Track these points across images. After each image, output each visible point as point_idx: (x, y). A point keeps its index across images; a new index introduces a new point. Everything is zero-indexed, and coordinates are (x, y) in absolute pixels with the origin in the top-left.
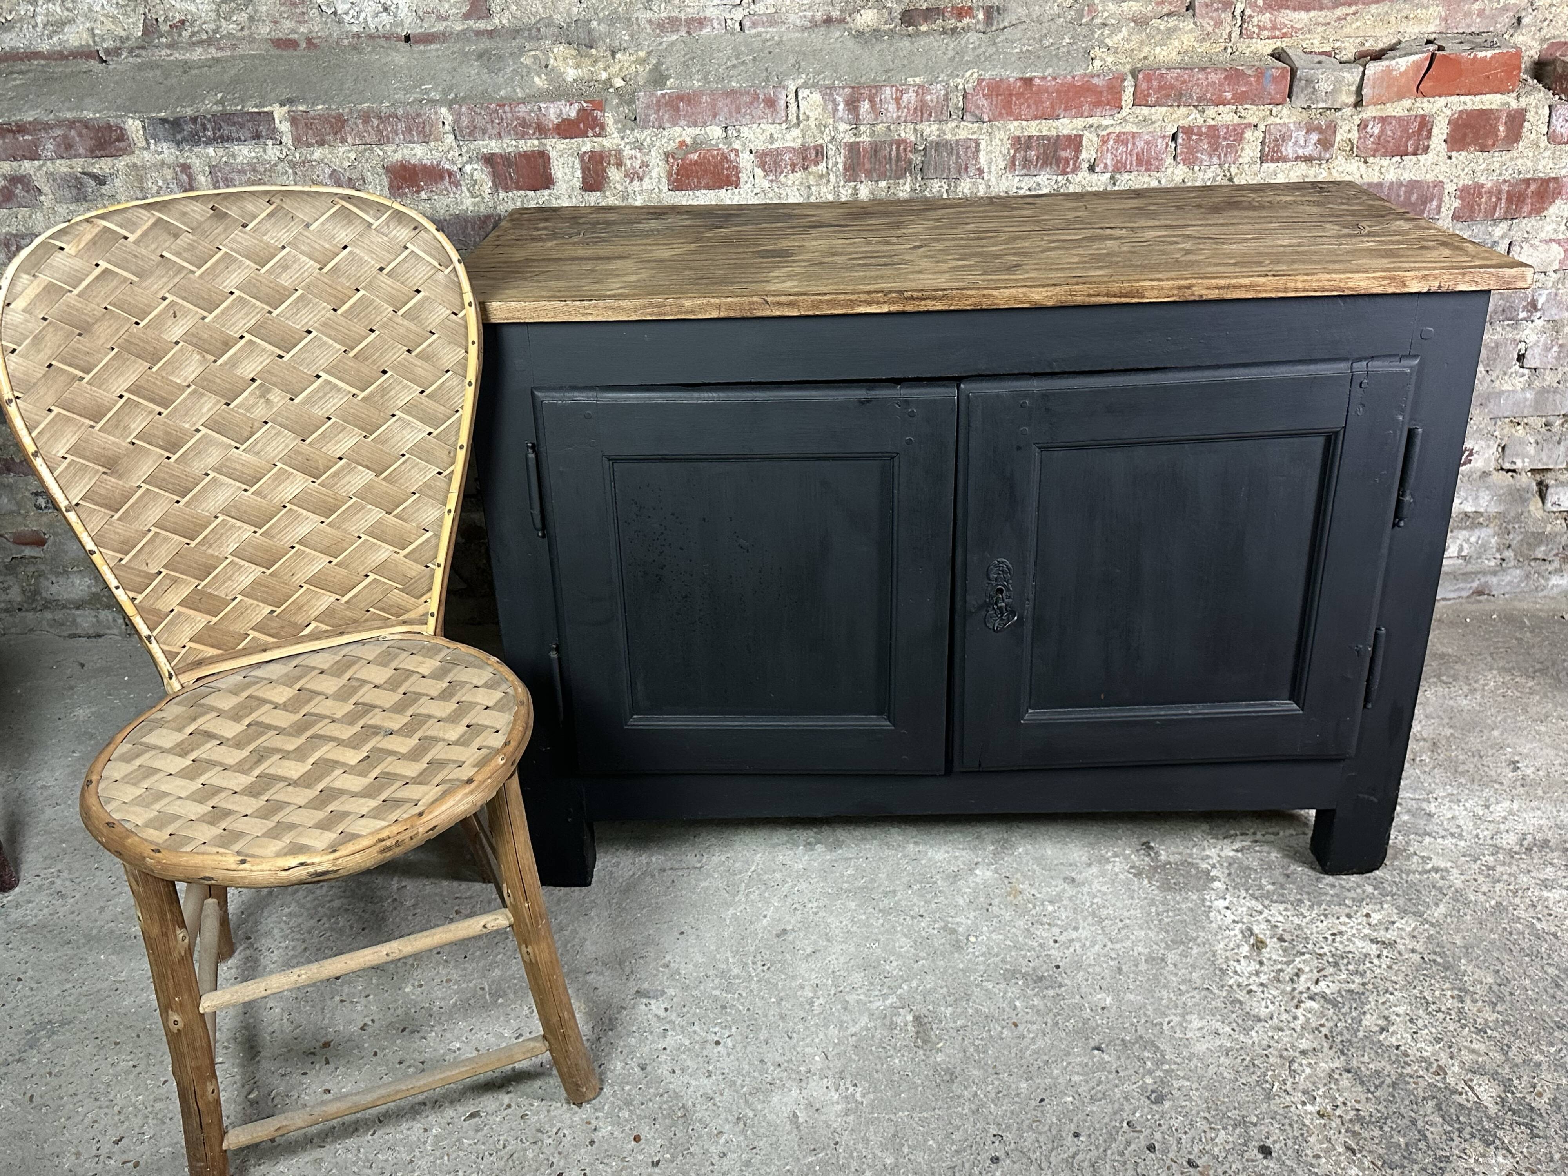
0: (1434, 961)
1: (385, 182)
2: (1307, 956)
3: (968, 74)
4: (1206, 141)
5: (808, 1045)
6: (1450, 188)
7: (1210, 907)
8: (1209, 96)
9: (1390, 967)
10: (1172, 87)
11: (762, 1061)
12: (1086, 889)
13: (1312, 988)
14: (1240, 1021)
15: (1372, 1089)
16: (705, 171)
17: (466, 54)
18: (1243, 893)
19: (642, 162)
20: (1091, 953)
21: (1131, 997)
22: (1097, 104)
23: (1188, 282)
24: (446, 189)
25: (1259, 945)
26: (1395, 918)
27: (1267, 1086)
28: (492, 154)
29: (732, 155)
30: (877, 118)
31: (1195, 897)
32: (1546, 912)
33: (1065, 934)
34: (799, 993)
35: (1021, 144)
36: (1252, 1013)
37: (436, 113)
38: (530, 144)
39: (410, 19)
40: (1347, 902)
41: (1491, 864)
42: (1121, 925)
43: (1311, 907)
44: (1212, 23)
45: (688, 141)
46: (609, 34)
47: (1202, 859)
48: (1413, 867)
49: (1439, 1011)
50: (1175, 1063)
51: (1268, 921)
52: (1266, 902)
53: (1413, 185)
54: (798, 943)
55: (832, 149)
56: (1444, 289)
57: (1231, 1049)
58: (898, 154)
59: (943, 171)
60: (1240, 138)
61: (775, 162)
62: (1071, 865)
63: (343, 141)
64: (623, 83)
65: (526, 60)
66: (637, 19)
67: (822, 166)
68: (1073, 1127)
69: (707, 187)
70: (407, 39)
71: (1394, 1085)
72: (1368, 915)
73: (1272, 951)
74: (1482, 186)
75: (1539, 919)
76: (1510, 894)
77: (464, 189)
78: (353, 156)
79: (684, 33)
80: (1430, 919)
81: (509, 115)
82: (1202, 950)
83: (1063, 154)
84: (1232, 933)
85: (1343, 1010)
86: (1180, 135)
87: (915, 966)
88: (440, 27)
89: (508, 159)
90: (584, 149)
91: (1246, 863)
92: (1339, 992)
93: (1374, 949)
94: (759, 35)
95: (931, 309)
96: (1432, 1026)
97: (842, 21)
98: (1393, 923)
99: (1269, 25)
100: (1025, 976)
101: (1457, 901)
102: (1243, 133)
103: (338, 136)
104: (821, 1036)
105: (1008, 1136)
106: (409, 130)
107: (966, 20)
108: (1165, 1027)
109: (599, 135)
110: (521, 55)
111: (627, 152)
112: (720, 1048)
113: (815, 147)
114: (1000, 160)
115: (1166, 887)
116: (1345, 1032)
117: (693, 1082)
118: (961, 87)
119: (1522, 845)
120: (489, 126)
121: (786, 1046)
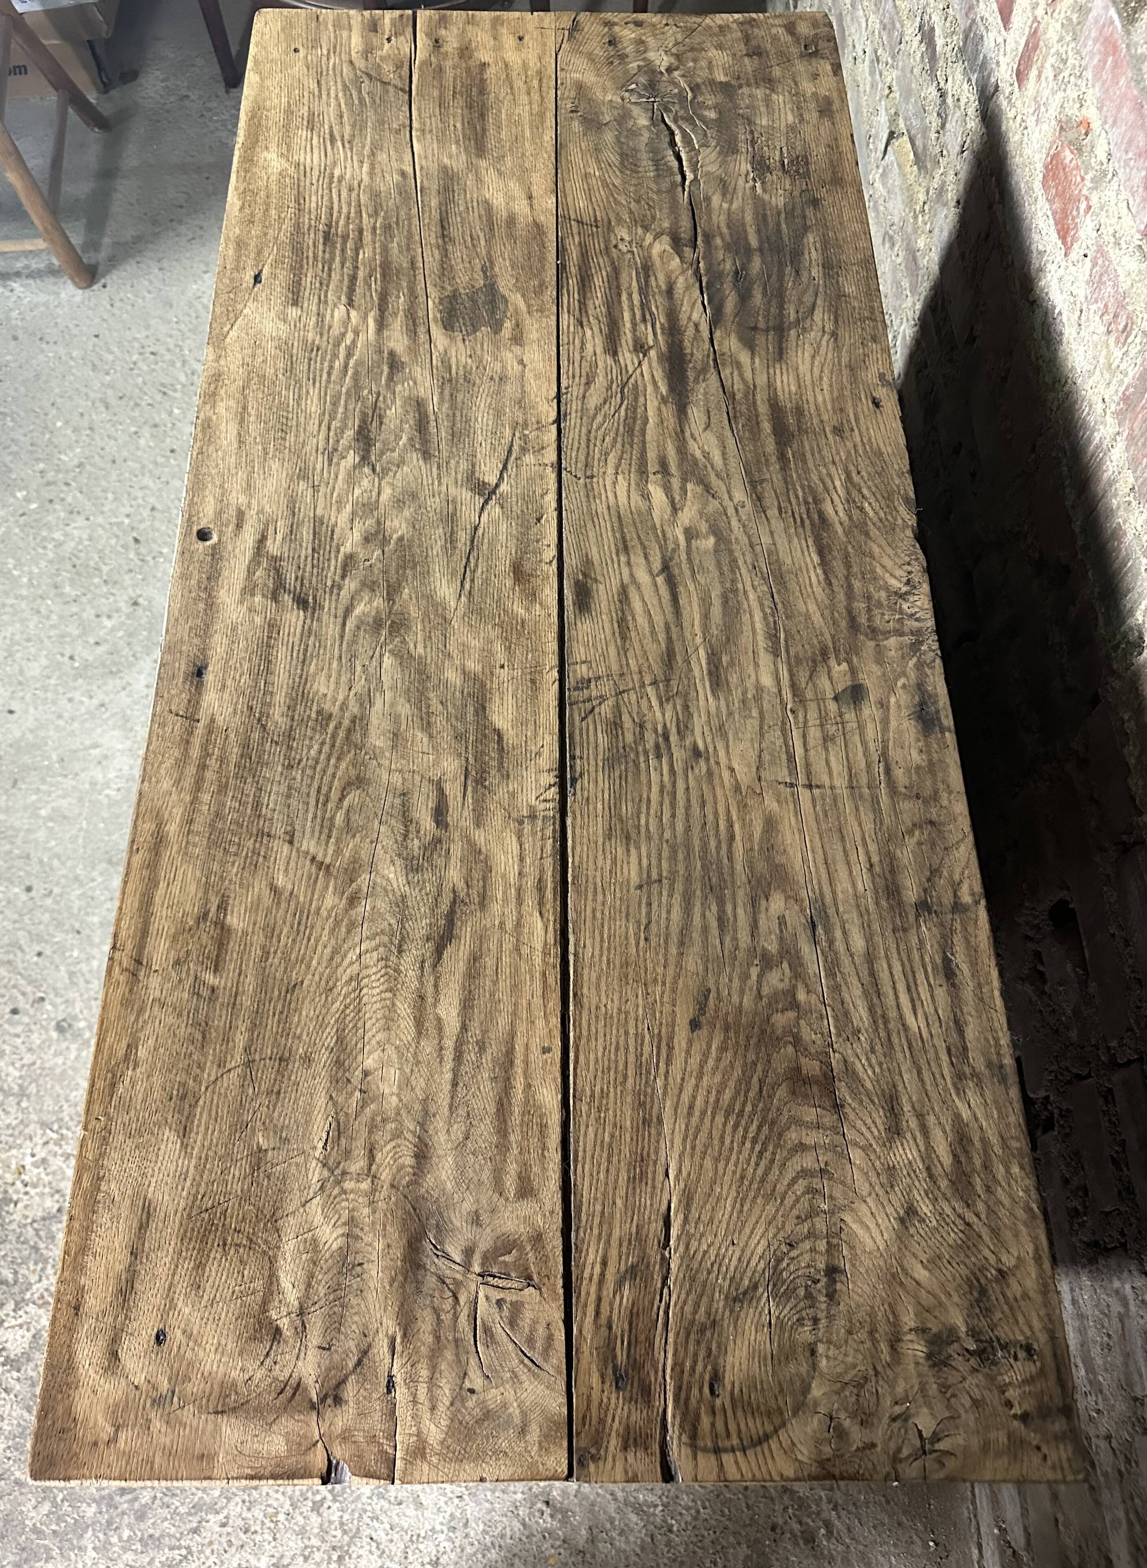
15: (35, 1225)
27: (55, 1127)
68: (48, 952)
71: (36, 1249)
75: (223, 1525)
76: (270, 1510)
105: (49, 901)
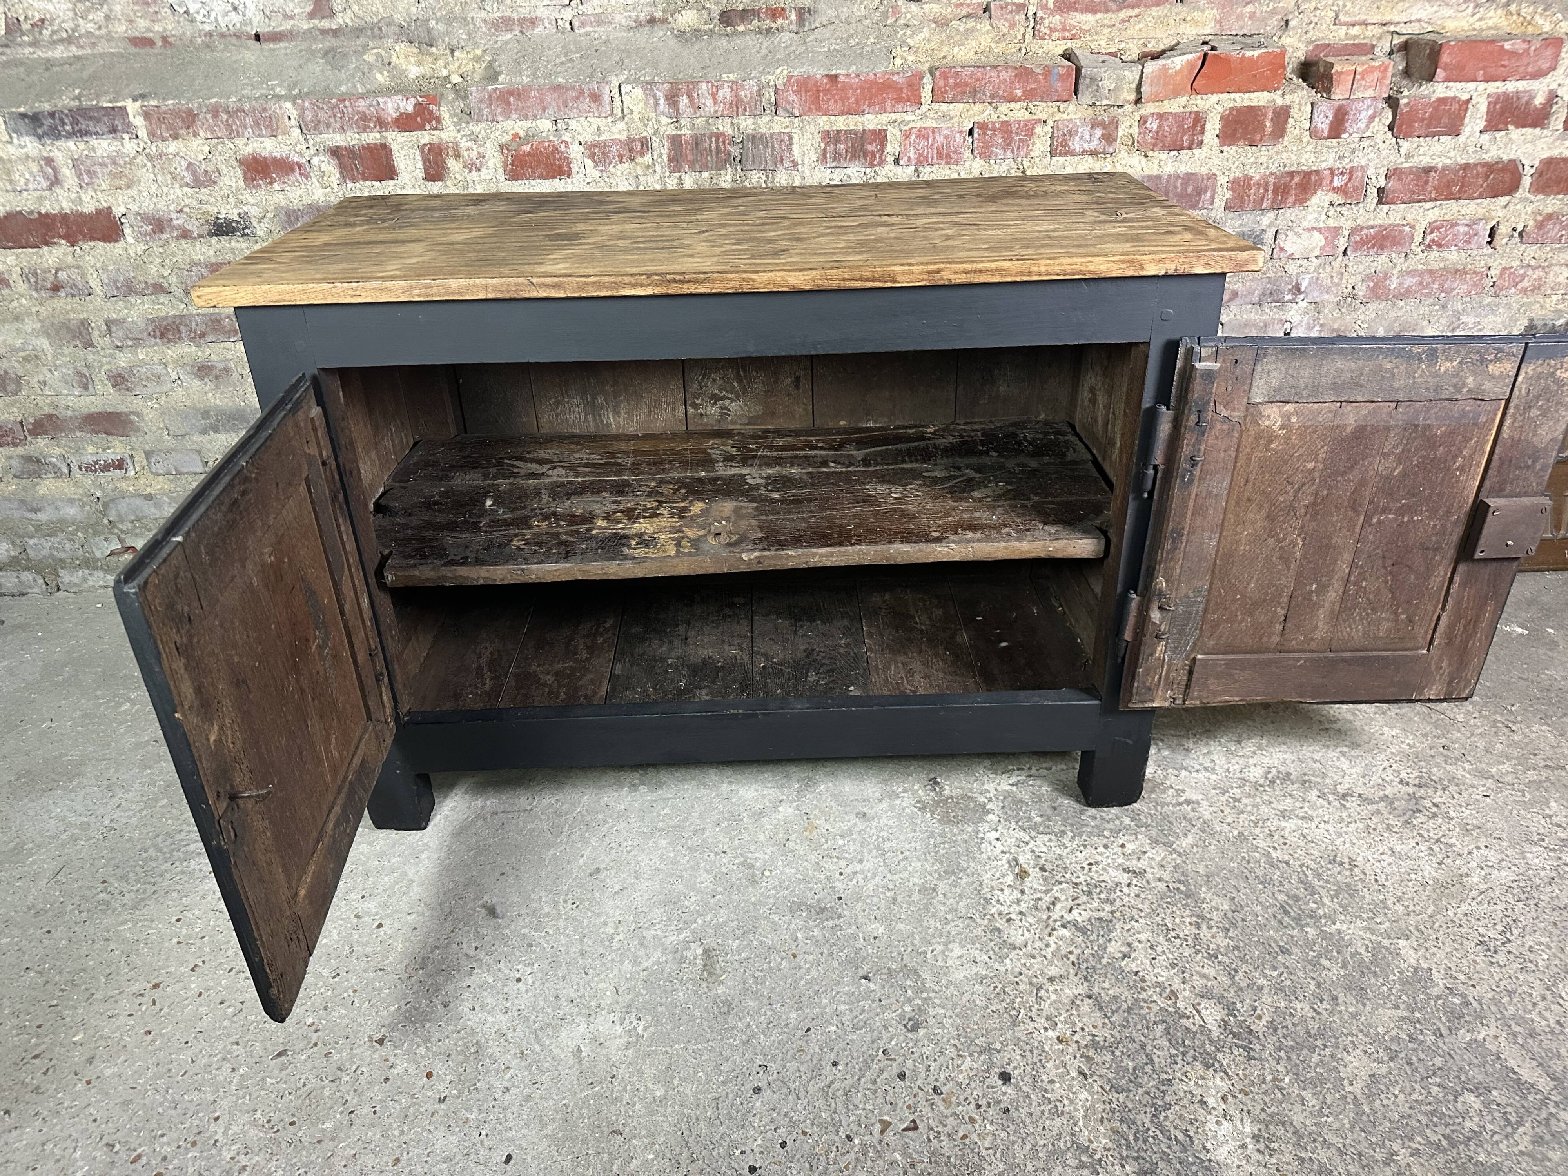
0: (1178, 889)
1: (240, 174)
2: (1064, 885)
3: (778, 71)
4: (1000, 136)
5: (601, 981)
6: (1222, 180)
7: (983, 839)
8: (1001, 93)
9: (1137, 896)
10: (966, 84)
11: (557, 997)
12: (874, 824)
13: (1066, 916)
14: (997, 949)
15: (1109, 1014)
16: (539, 161)
17: (313, 52)
18: (1013, 825)
19: (479, 153)
20: (871, 886)
21: (901, 926)
22: (898, 100)
23: (937, 266)
24: (297, 181)
25: (1022, 875)
26: (1147, 848)
27: (1014, 1013)
28: (338, 147)
29: (563, 146)
30: (695, 113)
31: (970, 829)
32: (1282, 841)
33: (850, 867)
34: (602, 930)
35: (831, 138)
36: (1009, 941)
37: (281, 108)
38: (372, 137)
39: (258, 18)
40: (1105, 833)
41: (1237, 796)
42: (901, 857)
43: (1073, 838)
44: (1007, 25)
45: (522, 134)
46: (448, 33)
47: (981, 793)
48: (1168, 800)
49: (1178, 937)
50: (934, 991)
51: (1033, 851)
52: (1033, 834)
53: (1189, 177)
54: (608, 880)
55: (656, 142)
56: (1180, 272)
57: (986, 977)
58: (717, 146)
59: (760, 163)
60: (1030, 133)
61: (603, 153)
62: (864, 801)
63: (196, 134)
64: (460, 80)
65: (369, 57)
66: (473, 18)
67: (647, 158)
68: (833, 1057)
69: (541, 177)
70: (257, 37)
71: (1129, 1010)
72: (1123, 846)
73: (1034, 880)
74: (1251, 178)
75: (1275, 848)
76: (1252, 824)
77: (314, 180)
78: (206, 149)
79: (517, 33)
80: (1178, 849)
81: (350, 109)
82: (970, 879)
83: (870, 148)
84: (1000, 863)
85: (1091, 938)
86: (976, 130)
87: (712, 901)
88: (287, 26)
89: (353, 152)
90: (423, 142)
91: (1019, 796)
92: (1089, 920)
93: (1125, 878)
94: (588, 34)
95: (694, 292)
96: (1170, 952)
97: (665, 21)
98: (1145, 852)
99: (1059, 27)
100: (809, 908)
101: (1203, 831)
102: (1033, 128)
103: (191, 131)
104: (615, 971)
105: (772, 1066)
106: (257, 124)
107: (780, 21)
108: (929, 956)
109: (436, 129)
110: (364, 53)
111: (464, 144)
112: (520, 985)
113: (639, 139)
114: (812, 153)
115: (946, 820)
116: (1091, 958)
117: (490, 1019)
118: (772, 83)
119: (1266, 778)
120: (332, 120)
121: (581, 982)
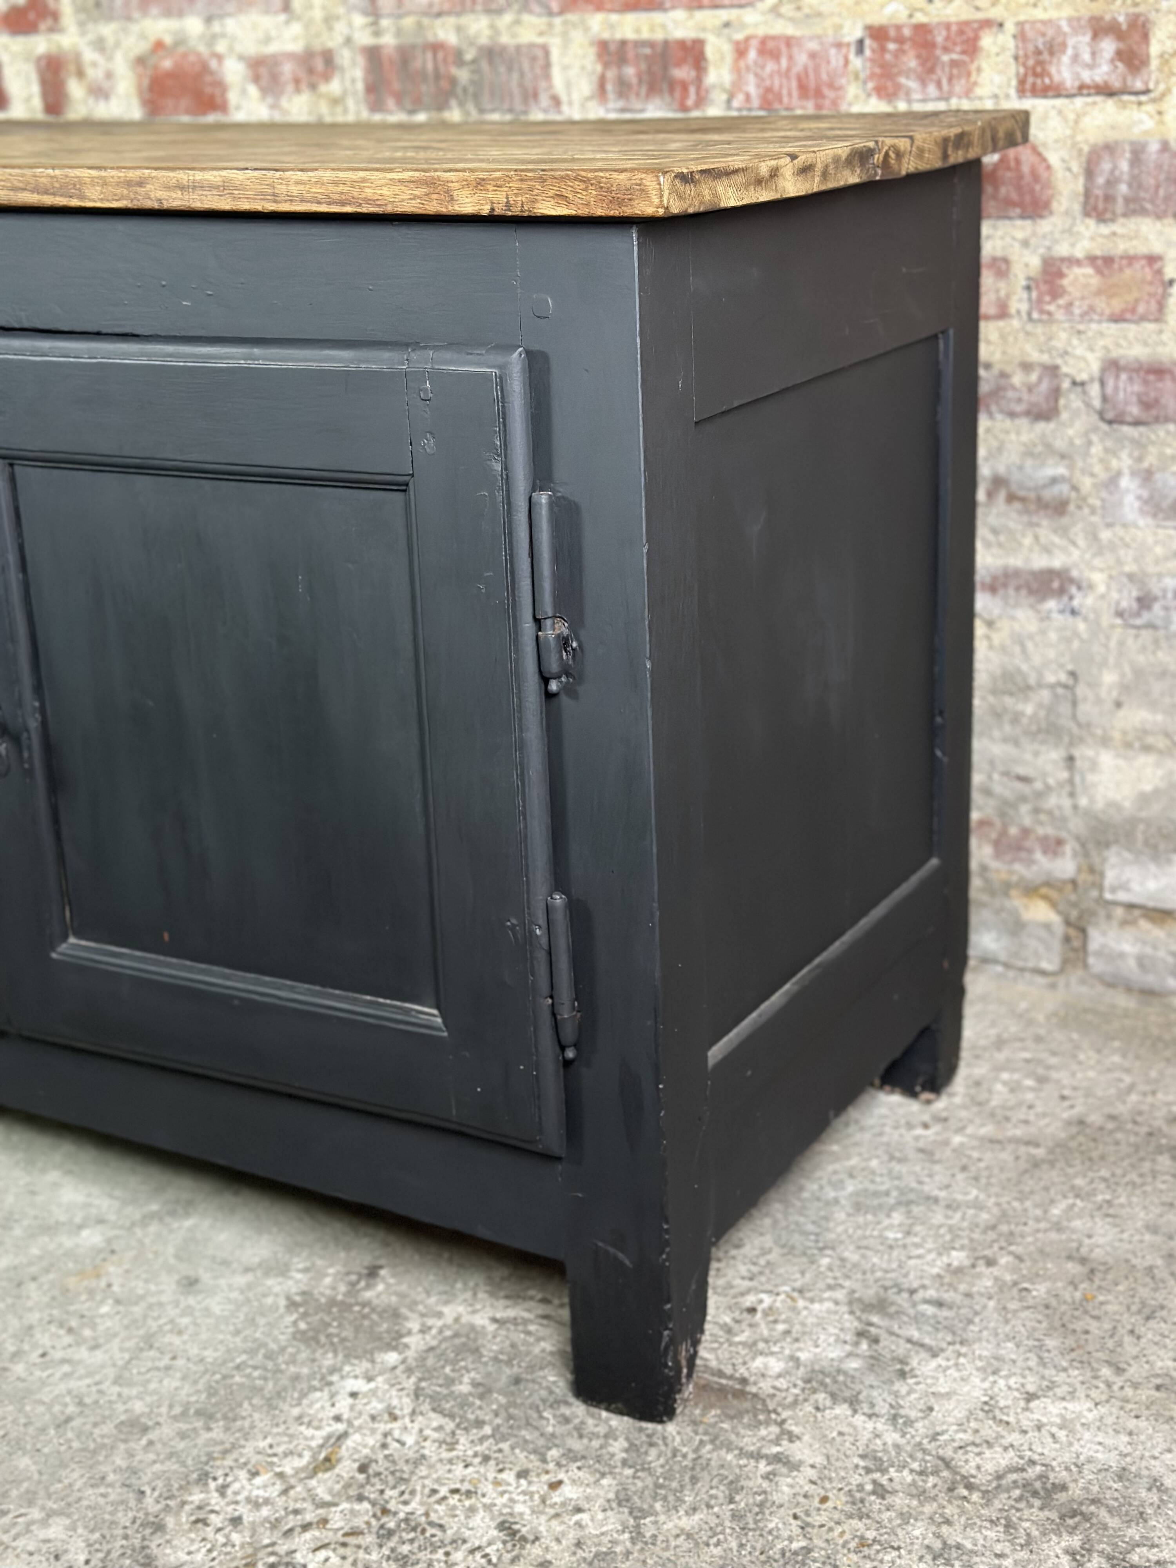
4: (912, 53)
7: (330, 1384)
16: (183, 85)
19: (107, 70)
23: (138, 173)
25: (323, 1464)
29: (215, 63)
30: (402, 6)
31: (328, 1363)
33: (71, 1349)
35: (612, 53)
40: (552, 1452)
43: (482, 1440)
45: (164, 40)
47: (424, 1316)
51: (386, 1434)
52: (425, 1408)
55: (345, 57)
56: (516, 211)
58: (435, 67)
59: (502, 98)
60: (972, 48)
61: (273, 75)
62: (224, 1262)
67: (334, 86)
69: (188, 113)
72: (556, 1485)
73: (329, 1479)
80: (647, 1528)
82: (223, 1437)
83: (678, 74)
84: (310, 1432)
86: (868, 42)
90: (38, 51)
102: (976, 38)
109: (53, 30)
111: (89, 56)
113: (322, 53)
114: (583, 82)
